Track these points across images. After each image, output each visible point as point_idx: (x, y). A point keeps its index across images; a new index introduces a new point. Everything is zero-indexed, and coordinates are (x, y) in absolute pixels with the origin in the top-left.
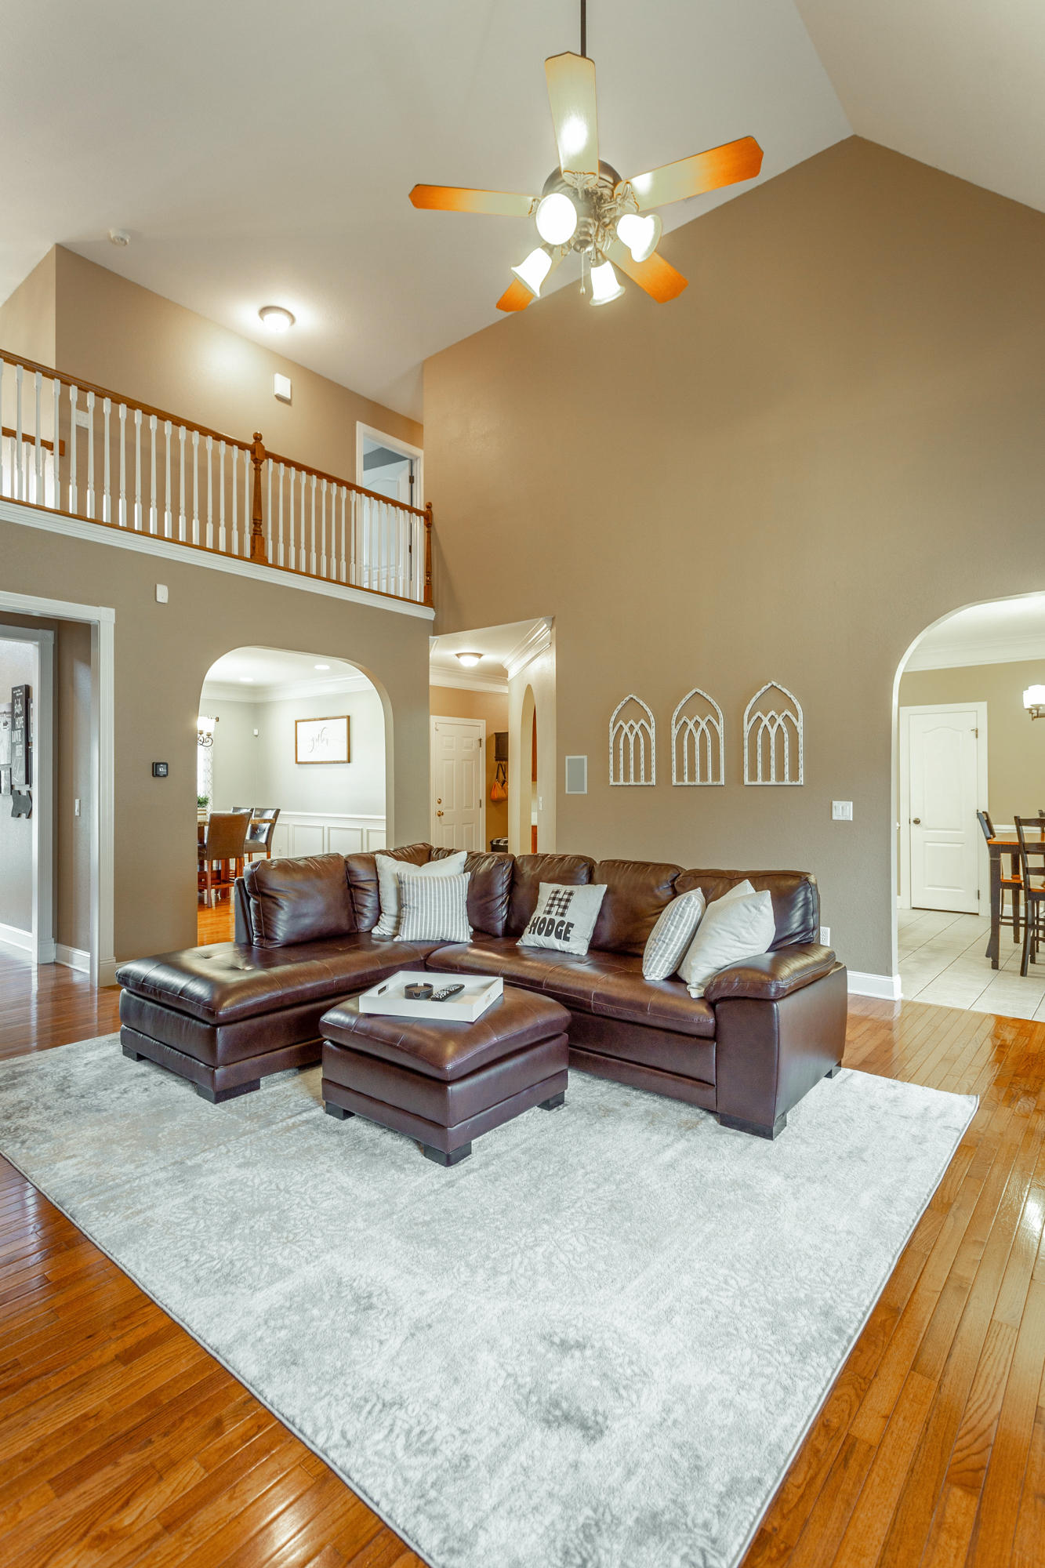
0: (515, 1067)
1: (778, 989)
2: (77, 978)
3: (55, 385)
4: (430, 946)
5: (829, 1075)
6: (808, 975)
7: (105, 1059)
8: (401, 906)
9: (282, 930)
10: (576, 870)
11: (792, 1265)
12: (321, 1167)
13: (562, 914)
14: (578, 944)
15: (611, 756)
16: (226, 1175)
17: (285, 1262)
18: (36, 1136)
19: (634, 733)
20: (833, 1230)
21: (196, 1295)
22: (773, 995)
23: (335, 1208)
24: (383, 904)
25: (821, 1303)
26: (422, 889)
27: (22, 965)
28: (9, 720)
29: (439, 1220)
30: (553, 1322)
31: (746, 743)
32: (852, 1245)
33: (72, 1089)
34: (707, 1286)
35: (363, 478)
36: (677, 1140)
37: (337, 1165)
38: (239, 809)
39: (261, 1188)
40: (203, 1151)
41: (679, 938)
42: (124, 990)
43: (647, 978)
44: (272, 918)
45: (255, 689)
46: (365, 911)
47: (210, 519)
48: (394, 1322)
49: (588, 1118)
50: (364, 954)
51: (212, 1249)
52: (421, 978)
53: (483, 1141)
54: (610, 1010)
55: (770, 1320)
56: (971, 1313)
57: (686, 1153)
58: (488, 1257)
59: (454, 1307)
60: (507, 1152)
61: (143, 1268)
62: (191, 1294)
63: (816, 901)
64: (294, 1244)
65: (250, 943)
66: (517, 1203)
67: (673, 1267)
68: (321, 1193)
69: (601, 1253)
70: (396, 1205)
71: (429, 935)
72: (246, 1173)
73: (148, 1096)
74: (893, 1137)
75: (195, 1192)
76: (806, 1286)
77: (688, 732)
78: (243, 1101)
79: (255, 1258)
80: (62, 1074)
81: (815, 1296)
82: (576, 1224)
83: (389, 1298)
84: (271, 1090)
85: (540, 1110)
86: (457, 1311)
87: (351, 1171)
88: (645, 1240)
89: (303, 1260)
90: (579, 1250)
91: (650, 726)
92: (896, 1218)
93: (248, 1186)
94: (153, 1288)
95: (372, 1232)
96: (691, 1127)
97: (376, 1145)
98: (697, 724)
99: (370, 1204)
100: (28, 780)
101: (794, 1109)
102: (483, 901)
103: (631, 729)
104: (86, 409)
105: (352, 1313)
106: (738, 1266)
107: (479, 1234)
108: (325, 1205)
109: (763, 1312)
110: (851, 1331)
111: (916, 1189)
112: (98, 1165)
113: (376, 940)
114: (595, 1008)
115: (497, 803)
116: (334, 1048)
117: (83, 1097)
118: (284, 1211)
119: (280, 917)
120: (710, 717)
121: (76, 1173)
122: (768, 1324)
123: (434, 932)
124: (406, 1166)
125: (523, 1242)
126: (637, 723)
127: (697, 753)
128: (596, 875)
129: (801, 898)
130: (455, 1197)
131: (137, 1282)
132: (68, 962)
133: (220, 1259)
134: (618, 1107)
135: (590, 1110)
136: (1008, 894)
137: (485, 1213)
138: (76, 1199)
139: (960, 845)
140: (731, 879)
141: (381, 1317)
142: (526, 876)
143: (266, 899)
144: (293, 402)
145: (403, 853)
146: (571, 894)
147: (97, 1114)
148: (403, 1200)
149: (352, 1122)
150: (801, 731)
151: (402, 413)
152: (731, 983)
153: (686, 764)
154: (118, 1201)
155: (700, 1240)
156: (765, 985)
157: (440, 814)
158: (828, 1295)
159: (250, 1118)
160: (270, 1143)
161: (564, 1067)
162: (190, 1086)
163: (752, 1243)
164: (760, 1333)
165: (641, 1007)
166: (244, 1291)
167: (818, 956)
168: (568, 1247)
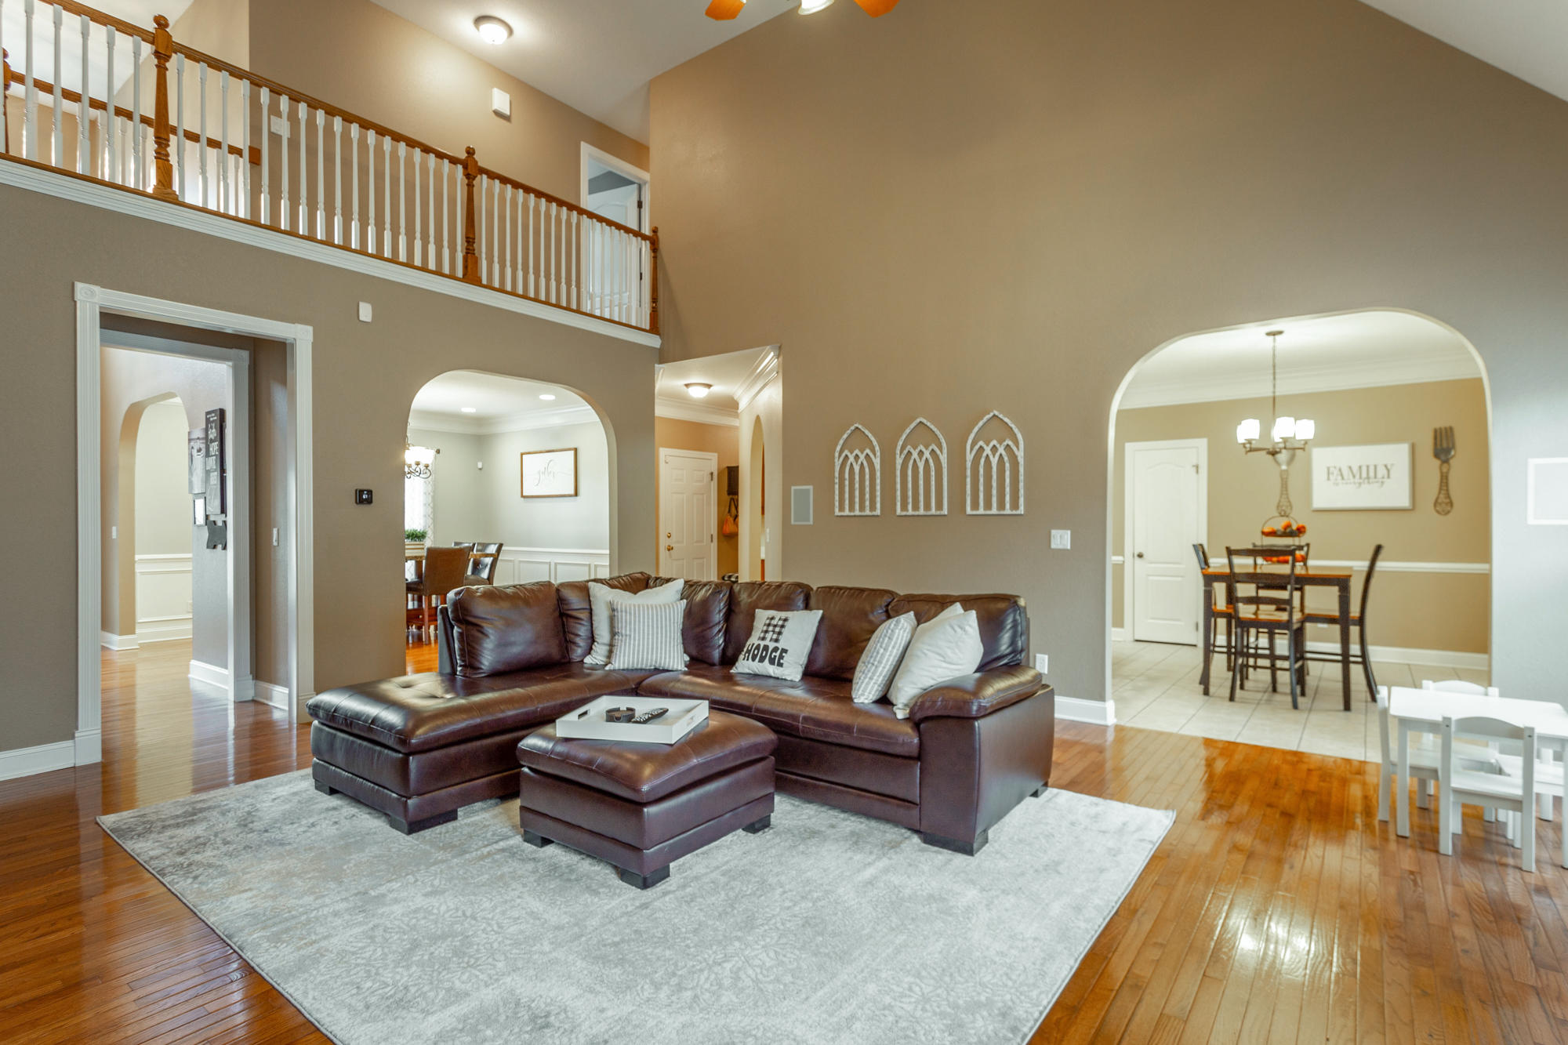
0: (717, 791)
1: (980, 707)
2: (277, 715)
3: (244, 86)
4: (642, 674)
5: (1035, 794)
6: (1011, 694)
7: (295, 794)
8: (613, 633)
9: (488, 659)
10: (792, 596)
11: (976, 972)
12: (512, 894)
13: (777, 640)
14: (792, 669)
15: (837, 486)
16: (410, 904)
17: (463, 986)
18: (211, 871)
19: (859, 462)
20: (1021, 937)
21: (364, 1021)
22: (974, 713)
23: (522, 932)
24: (596, 632)
25: (1000, 1005)
26: (635, 617)
27: (220, 703)
28: (203, 446)
29: (628, 941)
30: (733, 1032)
31: (969, 472)
32: (1037, 950)
33: (255, 824)
34: (892, 994)
35: (588, 201)
36: (879, 858)
37: (529, 891)
38: (461, 543)
39: (447, 916)
40: (389, 881)
41: (888, 661)
42: (316, 722)
43: (856, 701)
44: (477, 647)
45: (479, 420)
46: (578, 640)
47: (418, 235)
48: (570, 1039)
49: (793, 840)
50: (573, 682)
51: (387, 975)
52: (623, 703)
53: (684, 864)
54: (817, 732)
55: (949, 1022)
56: (1141, 1011)
57: (886, 871)
58: (674, 974)
59: (634, 1023)
60: (706, 874)
61: (310, 996)
62: (359, 1020)
63: (1024, 624)
64: (475, 968)
65: (454, 672)
66: (710, 923)
67: (859, 977)
68: (509, 918)
69: (790, 967)
70: (586, 928)
71: (642, 664)
72: (434, 901)
73: (337, 829)
74: (1090, 851)
75: (376, 921)
76: (988, 990)
77: (911, 462)
78: (438, 831)
79: (431, 983)
80: (247, 809)
81: (996, 998)
82: (768, 940)
83: (567, 1017)
84: (468, 821)
85: (744, 833)
86: (636, 1026)
87: (542, 898)
88: (835, 953)
89: (482, 984)
90: (767, 964)
91: (875, 455)
92: (1083, 925)
93: (433, 914)
94: (318, 1016)
95: (560, 954)
96: (895, 846)
97: (572, 871)
98: (921, 453)
99: (558, 928)
100: (223, 510)
101: (996, 826)
102: (699, 630)
103: (856, 459)
104: (279, 114)
105: (527, 1032)
106: (924, 973)
107: (668, 953)
108: (511, 929)
109: (943, 1015)
110: (1025, 1030)
111: (1106, 898)
112: (274, 898)
113: (588, 669)
114: (803, 731)
115: (728, 538)
116: (532, 774)
117: (266, 831)
118: (467, 937)
119: (485, 645)
120: (934, 447)
121: (250, 906)
122: (947, 1026)
123: (647, 659)
124: (601, 890)
125: (711, 959)
126: (862, 453)
127: (921, 482)
128: (813, 601)
129: (1010, 620)
130: (648, 918)
131: (303, 1010)
132: (267, 699)
133: (395, 984)
134: (823, 829)
135: (796, 832)
136: (1222, 623)
137: (677, 932)
138: (246, 931)
139: (1180, 579)
140: (942, 603)
141: (557, 1035)
142: (742, 604)
143: (470, 627)
144: (513, 119)
145: (619, 582)
146: (786, 620)
147: (280, 848)
148: (594, 922)
149: (550, 850)
150: (1021, 460)
151: (627, 134)
152: (934, 702)
153: (910, 493)
154: (291, 933)
155: (890, 951)
156: (968, 703)
157: (670, 549)
158: (1008, 997)
159: (444, 848)
160: (461, 872)
161: (771, 790)
162: (383, 818)
163: (940, 952)
164: (938, 1035)
165: (848, 729)
166: (416, 1015)
167: (1026, 677)
168: (757, 962)
